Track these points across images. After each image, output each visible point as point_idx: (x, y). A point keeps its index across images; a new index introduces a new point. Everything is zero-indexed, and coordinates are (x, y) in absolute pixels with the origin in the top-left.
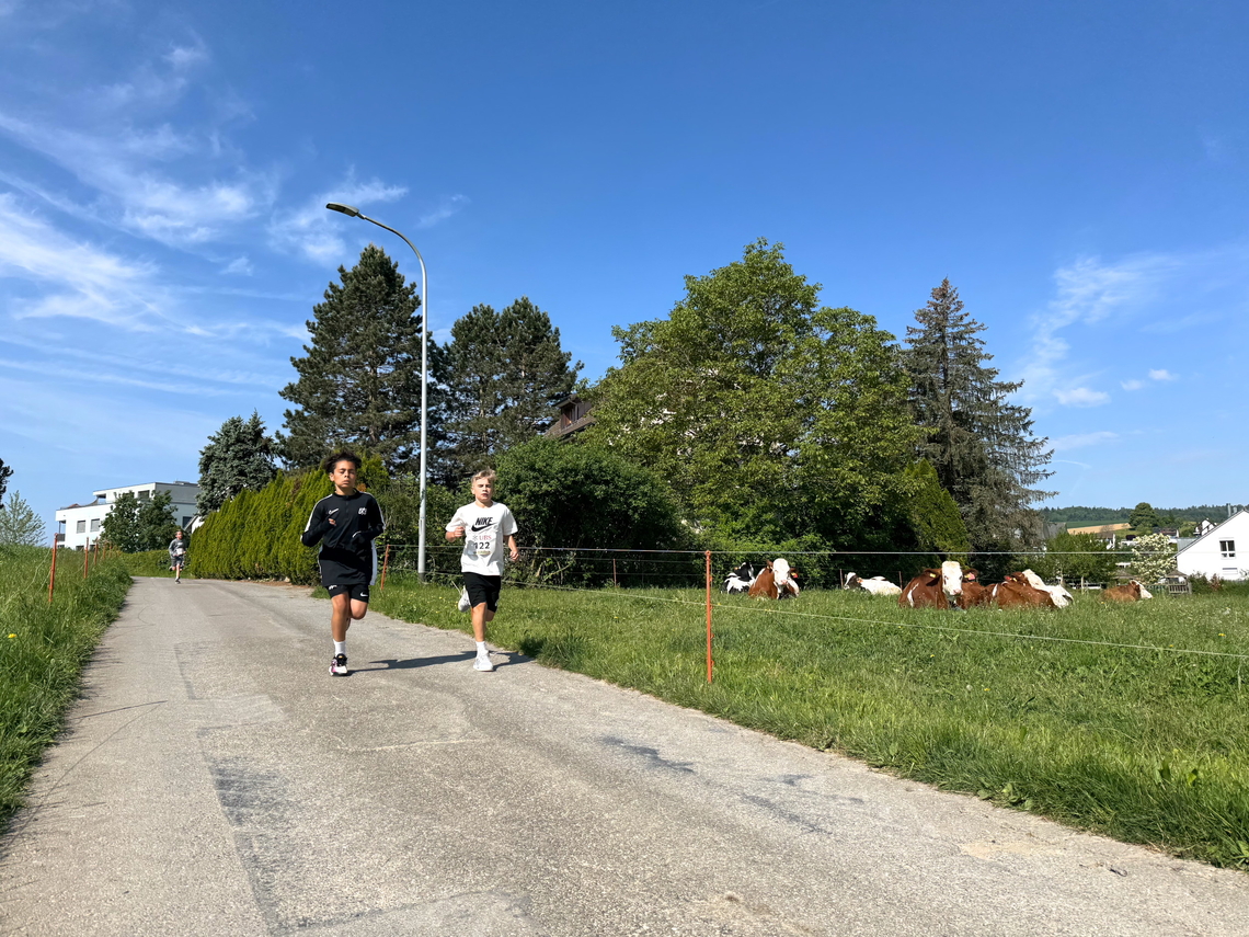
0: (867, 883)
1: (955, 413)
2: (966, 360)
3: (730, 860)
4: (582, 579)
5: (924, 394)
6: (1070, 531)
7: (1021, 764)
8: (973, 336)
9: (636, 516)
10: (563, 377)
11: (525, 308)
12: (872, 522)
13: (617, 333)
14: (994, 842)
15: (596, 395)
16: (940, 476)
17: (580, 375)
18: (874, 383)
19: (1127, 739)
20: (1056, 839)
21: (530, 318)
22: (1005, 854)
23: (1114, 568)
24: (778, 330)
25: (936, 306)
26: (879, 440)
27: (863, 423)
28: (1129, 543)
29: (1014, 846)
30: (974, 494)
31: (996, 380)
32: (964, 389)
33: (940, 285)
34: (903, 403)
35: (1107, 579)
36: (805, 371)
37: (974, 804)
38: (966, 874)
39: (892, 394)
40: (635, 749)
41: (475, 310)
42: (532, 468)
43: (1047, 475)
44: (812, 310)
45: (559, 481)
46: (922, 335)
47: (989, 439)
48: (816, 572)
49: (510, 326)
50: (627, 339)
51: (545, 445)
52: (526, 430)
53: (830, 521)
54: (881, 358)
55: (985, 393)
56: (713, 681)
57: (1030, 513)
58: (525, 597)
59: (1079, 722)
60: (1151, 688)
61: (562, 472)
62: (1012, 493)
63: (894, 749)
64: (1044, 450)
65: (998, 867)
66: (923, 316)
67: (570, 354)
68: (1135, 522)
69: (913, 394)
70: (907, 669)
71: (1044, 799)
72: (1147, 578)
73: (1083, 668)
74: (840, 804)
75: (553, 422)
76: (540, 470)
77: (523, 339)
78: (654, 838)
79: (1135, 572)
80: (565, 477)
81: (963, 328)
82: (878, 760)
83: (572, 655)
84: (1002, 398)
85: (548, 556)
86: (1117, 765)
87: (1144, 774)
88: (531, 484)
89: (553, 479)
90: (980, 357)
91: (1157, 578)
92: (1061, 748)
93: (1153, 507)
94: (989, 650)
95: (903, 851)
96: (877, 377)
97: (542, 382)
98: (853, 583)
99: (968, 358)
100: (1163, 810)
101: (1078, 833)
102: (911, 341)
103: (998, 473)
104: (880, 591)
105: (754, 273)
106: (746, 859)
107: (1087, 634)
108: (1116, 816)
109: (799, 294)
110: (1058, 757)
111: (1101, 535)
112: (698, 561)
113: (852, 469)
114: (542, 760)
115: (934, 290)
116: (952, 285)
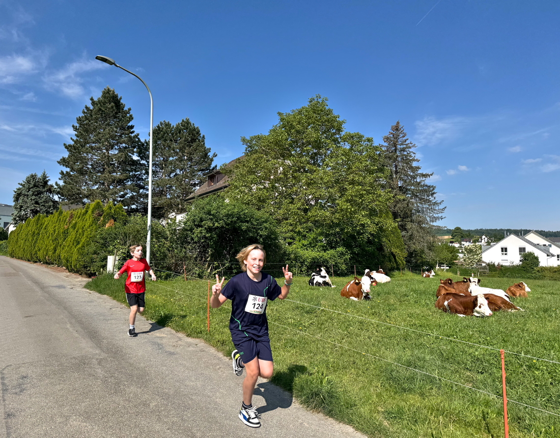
1: (400, 187)
9: (261, 240)
10: (206, 160)
11: (188, 124)
13: (244, 140)
21: (190, 129)
24: (325, 143)
25: (393, 134)
30: (408, 227)
31: (420, 172)
41: (161, 124)
44: (341, 133)
46: (386, 149)
47: (415, 200)
49: (180, 132)
50: (248, 144)
64: (441, 207)
66: (387, 139)
67: (210, 149)
68: (454, 235)
77: (186, 140)
79: (464, 261)
80: (227, 219)
84: (423, 181)
88: (208, 222)
90: (414, 160)
99: (408, 161)
109: (335, 124)
115: (392, 126)
116: (401, 125)
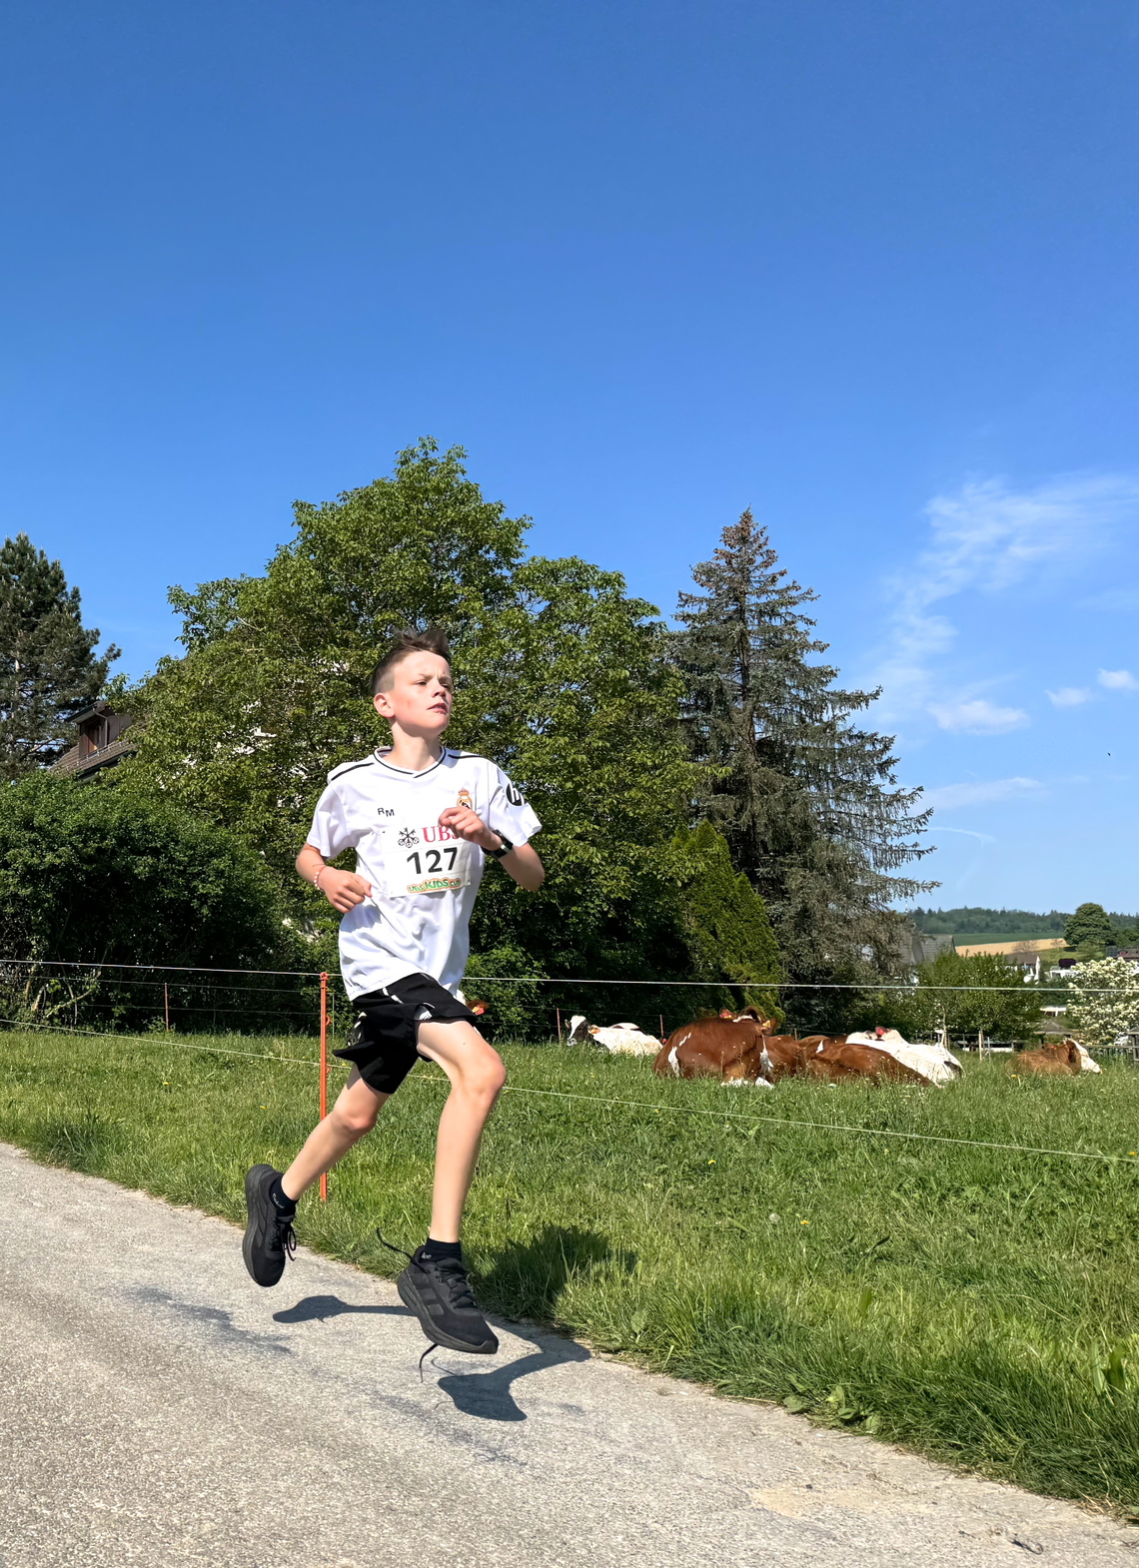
0: (584, 1552)
1: (761, 743)
2: (781, 651)
3: (349, 1506)
4: (109, 1015)
5: (707, 709)
6: (961, 950)
7: (861, 1354)
8: (794, 610)
9: (205, 911)
10: (84, 671)
11: (23, 555)
12: (614, 928)
13: (177, 597)
14: (809, 1487)
15: (140, 703)
16: (733, 851)
17: (115, 669)
18: (621, 689)
19: (1050, 1315)
20: (920, 1485)
21: (31, 570)
22: (828, 1510)
23: (1035, 1016)
24: (455, 596)
25: (729, 558)
26: (629, 787)
27: (600, 758)
28: (1063, 973)
29: (844, 1495)
30: (792, 884)
31: (833, 686)
32: (778, 701)
33: (735, 521)
34: (671, 723)
35: (1024, 1034)
36: (501, 666)
37: (777, 1421)
38: (760, 1542)
39: (652, 709)
40: (192, 1310)
42: (27, 824)
43: (920, 853)
44: (513, 560)
45: (74, 847)
46: (705, 608)
47: (819, 788)
48: (515, 1014)
50: (193, 609)
51: (49, 785)
52: (21, 760)
53: (540, 926)
54: (633, 646)
55: (814, 707)
56: (330, 1196)
57: (889, 918)
58: (12, 1045)
59: (966, 1282)
60: (1094, 1226)
61: (79, 832)
62: (859, 882)
63: (639, 1321)
64: (916, 810)
65: (816, 1531)
66: (707, 574)
67: (98, 633)
68: (1074, 936)
69: (687, 708)
70: (667, 1184)
71: (900, 1415)
72: (1095, 1035)
73: (976, 1188)
74: (543, 1415)
75: (66, 748)
76: (40, 829)
77: (17, 607)
78: (219, 1463)
79: (1074, 1023)
80: (84, 842)
81: (775, 597)
82: (611, 1340)
83: (88, 1145)
84: (843, 718)
85: (54, 975)
86: (1029, 1358)
87: (1077, 1376)
88: (26, 852)
89: (63, 845)
90: (805, 646)
91: (1113, 1036)
92: (931, 1328)
93: (1108, 910)
94: (811, 1153)
95: (649, 1498)
96: (626, 679)
97: (49, 680)
98: (582, 1032)
99: (785, 649)
100: (1108, 1438)
101: (959, 1475)
102: (686, 618)
103: (834, 848)
104: (626, 1048)
105: (414, 498)
106: (377, 1504)
107: (985, 1130)
108: (1026, 1447)
110: (925, 1344)
111: (1014, 959)
112: (310, 990)
113: (580, 837)
114: (31, 1324)
115: (727, 530)
116: (758, 523)
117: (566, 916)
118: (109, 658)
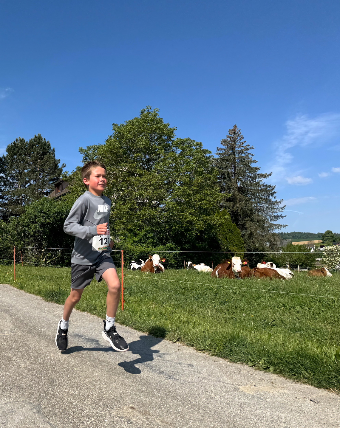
0: (195, 403)
1: (239, 188)
2: (245, 163)
3: (132, 391)
4: (64, 262)
5: (225, 179)
6: (293, 243)
7: (268, 351)
8: (248, 152)
10: (56, 170)
11: (39, 139)
12: (199, 238)
13: (81, 150)
14: (255, 386)
15: (71, 179)
16: (232, 217)
17: (64, 170)
18: (201, 174)
19: (319, 340)
20: (285, 385)
21: (42, 144)
22: (260, 392)
23: (314, 261)
24: (156, 149)
25: (230, 138)
26: (203, 200)
27: (196, 192)
28: (321, 249)
29: (264, 388)
30: (248, 226)
31: (259, 172)
32: (244, 176)
33: (232, 128)
34: (215, 183)
35: (310, 266)
36: (168, 168)
37: (246, 369)
38: (242, 400)
39: (210, 179)
40: (88, 339)
41: (17, 140)
42: (42, 212)
43: (282, 217)
44: (172, 139)
45: (54, 218)
46: (224, 151)
47: (255, 200)
48: (173, 261)
49: (32, 147)
50: (85, 153)
51: (47, 201)
52: (39, 195)
53: (179, 238)
54: (205, 162)
55: (254, 178)
56: (124, 310)
57: (274, 235)
58: (38, 270)
59: (296, 332)
60: (331, 316)
61: (55, 214)
62: (266, 225)
63: (208, 342)
64: (281, 205)
65: (257, 397)
66: (224, 142)
67: (60, 160)
68: (324, 239)
69: (219, 179)
70: (215, 306)
71: (279, 367)
72: (330, 266)
73: (299, 307)
74: (183, 367)
75: (51, 191)
76: (45, 213)
77: (38, 153)
78: (97, 379)
79: (324, 263)
80: (57, 216)
81: (243, 148)
82: (201, 347)
83: (59, 296)
84: (261, 181)
85: (49, 252)
86: (314, 351)
87: (327, 356)
88: (41, 219)
89: (51, 217)
90: (251, 161)
91: (335, 266)
92: (287, 344)
93: (333, 232)
94: (254, 298)
95: (212, 389)
96: (203, 171)
97: (47, 173)
98: (191, 266)
99: (246, 162)
100: (336, 373)
101: (295, 383)
102: (219, 154)
103: (259, 216)
104: (203, 270)
105: (145, 122)
106: (139, 390)
107: (301, 291)
108: (313, 375)
109: (166, 132)
110: (286, 348)
111: (308, 245)
112: (117, 255)
113: (190, 214)
114: (46, 343)
115: (230, 130)
116: (238, 128)
117: (187, 235)
118: (63, 167)
